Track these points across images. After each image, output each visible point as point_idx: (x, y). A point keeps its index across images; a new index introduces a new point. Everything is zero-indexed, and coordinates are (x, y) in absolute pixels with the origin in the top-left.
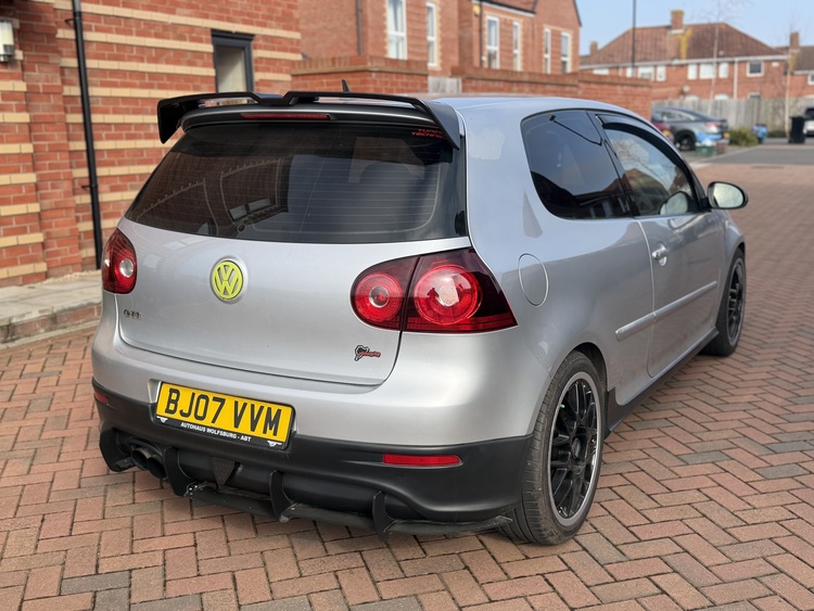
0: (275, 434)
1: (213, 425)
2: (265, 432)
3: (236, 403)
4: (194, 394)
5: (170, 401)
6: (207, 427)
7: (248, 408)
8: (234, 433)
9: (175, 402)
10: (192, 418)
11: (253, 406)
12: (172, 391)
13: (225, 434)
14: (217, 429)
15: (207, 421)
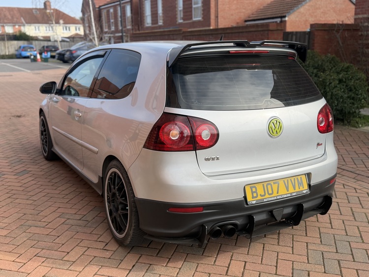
0: (303, 188)
3: (284, 181)
5: (253, 193)
6: (277, 196)
7: (289, 181)
11: (291, 180)
14: (281, 195)
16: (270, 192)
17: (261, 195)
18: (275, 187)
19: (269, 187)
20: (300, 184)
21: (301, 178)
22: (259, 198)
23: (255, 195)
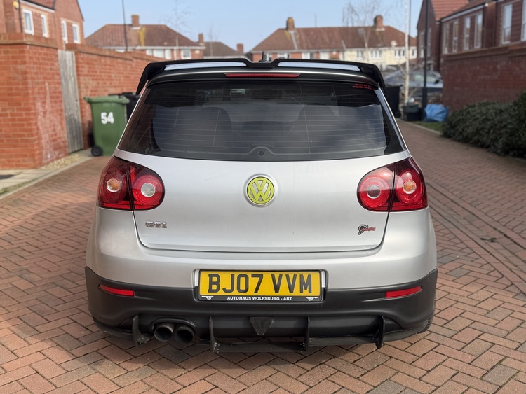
0: (310, 292)
1: (256, 294)
2: (301, 292)
3: (273, 276)
4: (233, 276)
5: (211, 283)
6: (252, 297)
7: (284, 278)
8: (277, 297)
9: (217, 283)
10: (235, 292)
11: (287, 276)
12: (211, 276)
13: (269, 299)
14: (262, 297)
15: (251, 292)
16: (243, 287)
17: (224, 290)
18: (253, 282)
19: (243, 280)
20: (306, 285)
21: (309, 276)
22: (221, 293)
23: (214, 287)
